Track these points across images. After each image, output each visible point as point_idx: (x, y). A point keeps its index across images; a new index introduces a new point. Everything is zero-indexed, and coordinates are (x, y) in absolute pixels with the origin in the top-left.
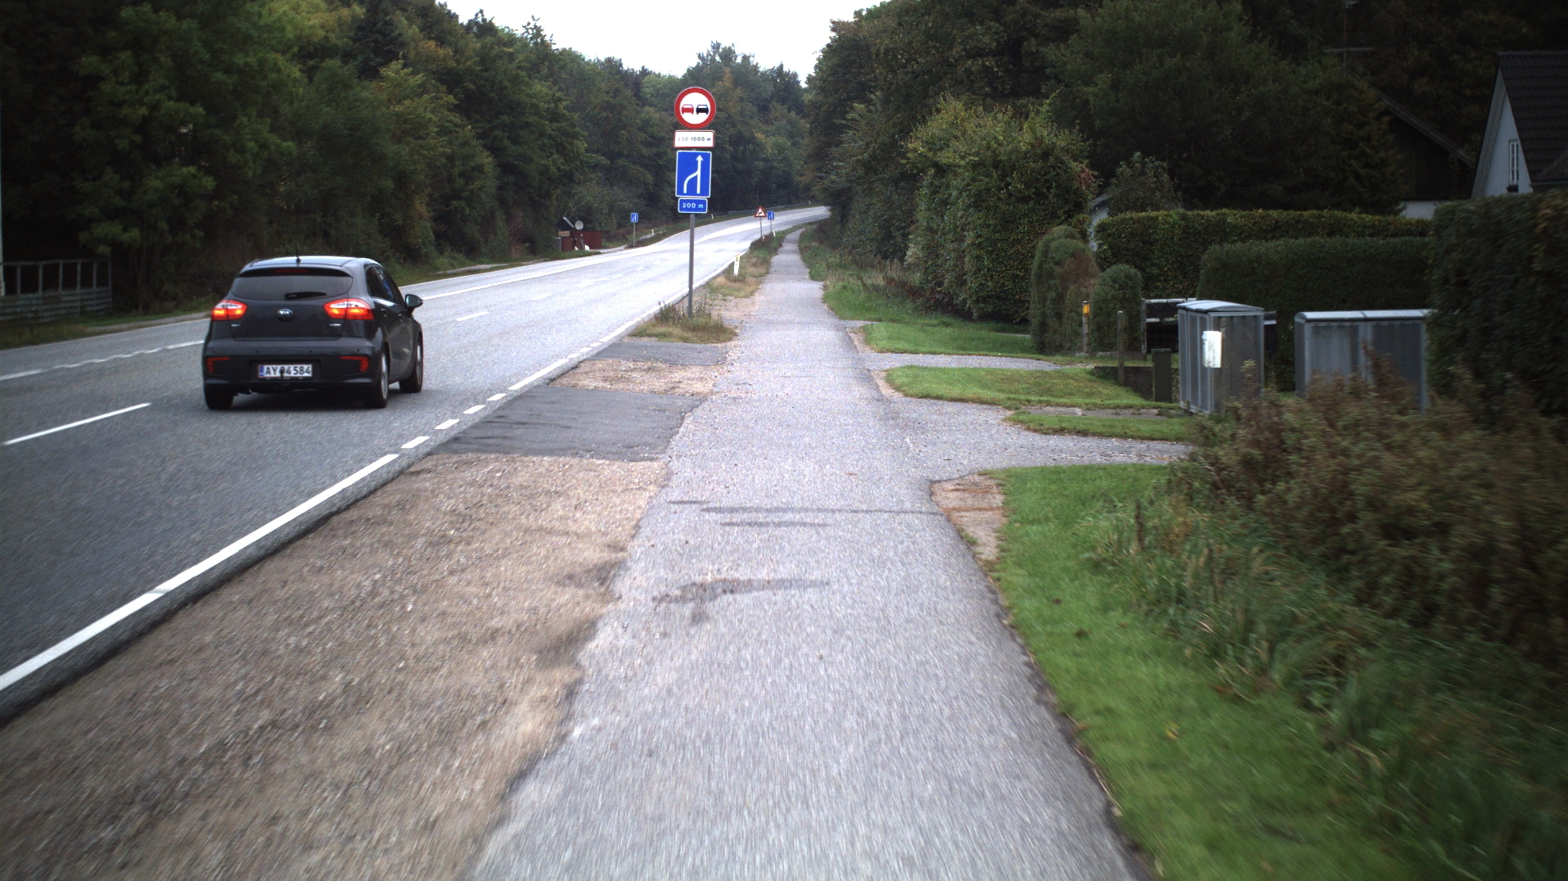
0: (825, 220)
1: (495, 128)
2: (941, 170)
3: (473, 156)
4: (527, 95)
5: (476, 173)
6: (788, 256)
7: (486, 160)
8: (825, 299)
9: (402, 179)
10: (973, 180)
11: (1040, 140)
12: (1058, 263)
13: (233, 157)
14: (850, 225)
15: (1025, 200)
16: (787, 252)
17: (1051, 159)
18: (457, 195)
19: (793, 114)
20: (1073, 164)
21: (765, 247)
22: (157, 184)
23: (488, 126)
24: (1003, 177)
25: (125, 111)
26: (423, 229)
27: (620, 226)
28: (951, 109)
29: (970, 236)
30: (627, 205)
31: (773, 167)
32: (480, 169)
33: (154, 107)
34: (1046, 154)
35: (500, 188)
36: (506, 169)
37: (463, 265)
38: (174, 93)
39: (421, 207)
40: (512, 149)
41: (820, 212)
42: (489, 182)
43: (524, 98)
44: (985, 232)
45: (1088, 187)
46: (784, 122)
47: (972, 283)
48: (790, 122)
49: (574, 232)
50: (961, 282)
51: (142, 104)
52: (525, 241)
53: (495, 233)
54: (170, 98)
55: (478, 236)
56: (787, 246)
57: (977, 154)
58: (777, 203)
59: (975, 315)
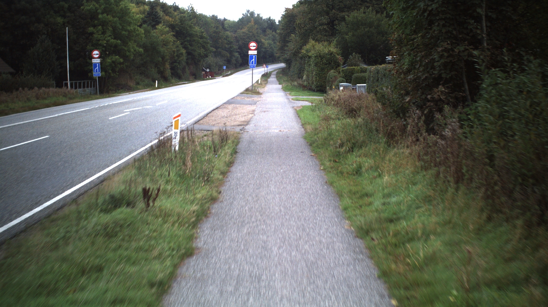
0: (285, 68)
1: (185, 41)
2: (310, 57)
3: (180, 50)
4: (194, 31)
5: (181, 55)
6: (273, 79)
7: (184, 51)
8: (282, 88)
9: (163, 58)
10: (315, 60)
11: (330, 51)
12: (331, 78)
13: (128, 54)
14: (291, 69)
15: (326, 64)
16: (272, 78)
17: (332, 55)
18: (175, 62)
19: (274, 33)
20: (337, 56)
21: (266, 76)
22: (109, 61)
23: (183, 41)
24: (321, 59)
25: (100, 42)
26: (168, 72)
27: (219, 70)
28: (312, 42)
29: (314, 72)
30: (221, 63)
31: (268, 51)
32: (182, 54)
33: (108, 41)
34: (331, 54)
35: (187, 59)
36: (189, 53)
37: (179, 82)
38: (113, 37)
39: (168, 66)
40: (190, 47)
41: (282, 65)
42: (184, 57)
43: (194, 33)
44: (317, 72)
45: (341, 61)
46: (271, 35)
47: (315, 83)
48: (273, 35)
49: (206, 72)
50: (313, 83)
51: (104, 39)
52: (193, 75)
53: (186, 73)
54: (112, 39)
55: (181, 73)
56: (272, 76)
57: (316, 54)
58: (269, 62)
59: (316, 90)
